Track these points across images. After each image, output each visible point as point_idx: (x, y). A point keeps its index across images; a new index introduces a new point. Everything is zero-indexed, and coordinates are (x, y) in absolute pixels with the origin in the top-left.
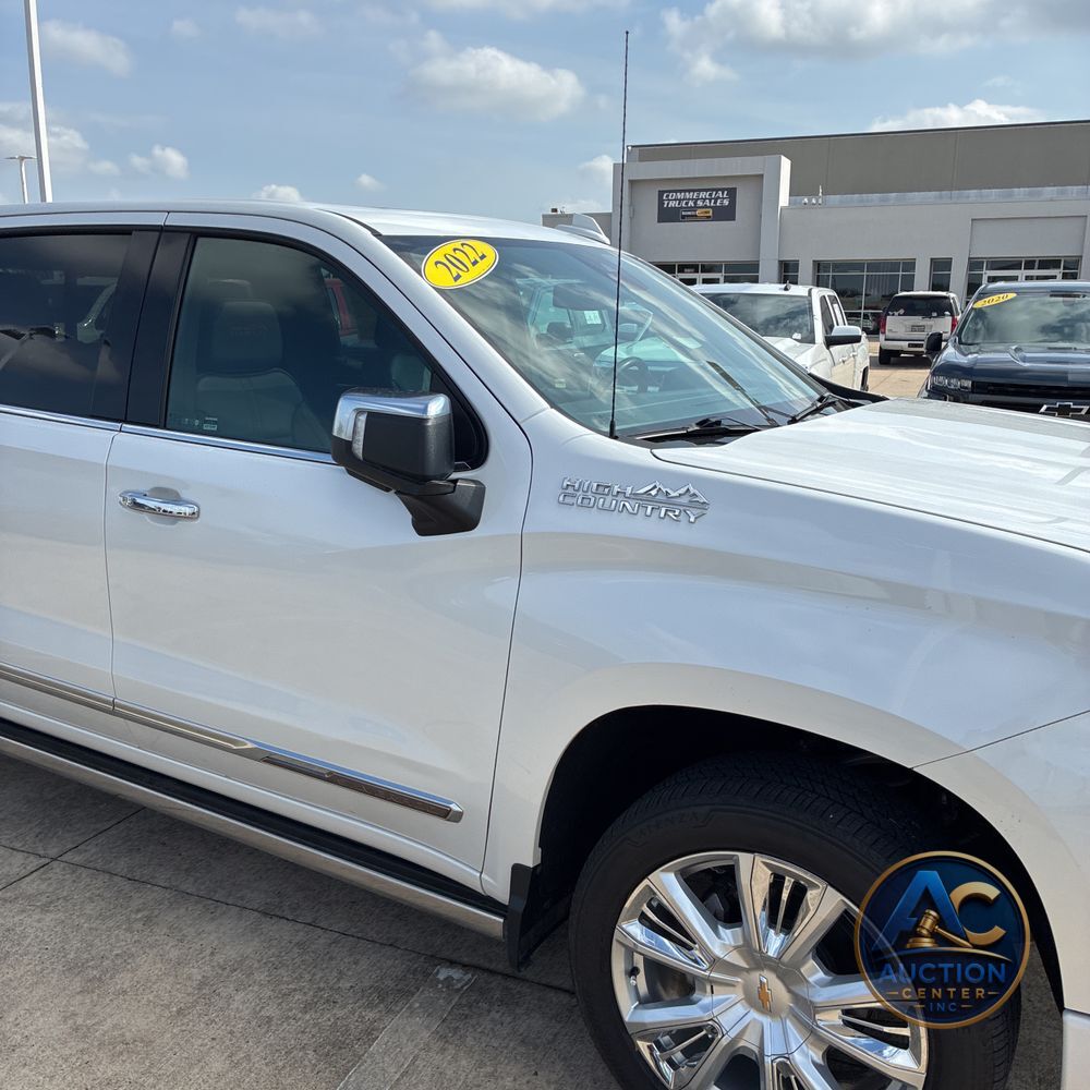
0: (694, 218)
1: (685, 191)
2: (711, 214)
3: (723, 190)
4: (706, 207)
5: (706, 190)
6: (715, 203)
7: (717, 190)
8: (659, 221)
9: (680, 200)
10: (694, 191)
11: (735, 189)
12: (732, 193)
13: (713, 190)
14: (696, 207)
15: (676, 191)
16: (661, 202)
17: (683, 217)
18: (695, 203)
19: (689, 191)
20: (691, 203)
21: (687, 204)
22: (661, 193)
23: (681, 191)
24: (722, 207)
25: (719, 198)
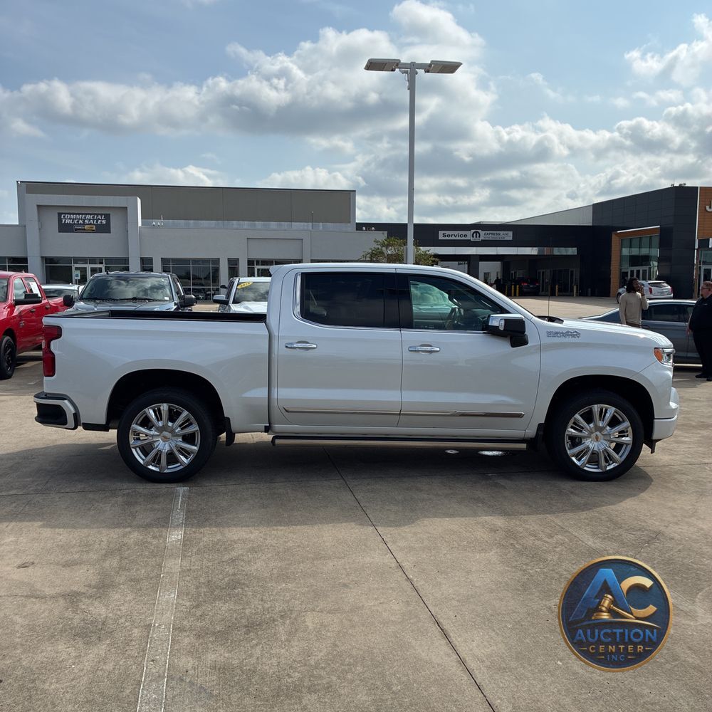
0: (84, 231)
1: (76, 214)
2: (94, 229)
3: (101, 215)
4: (91, 224)
5: (91, 214)
6: (97, 222)
7: (98, 215)
8: (59, 232)
9: (73, 219)
10: (82, 214)
11: (109, 215)
12: (107, 217)
13: (95, 214)
14: (84, 224)
15: (70, 214)
16: (60, 220)
17: (76, 230)
18: (84, 221)
19: (79, 214)
20: (81, 222)
21: (78, 222)
22: (60, 215)
23: (73, 214)
24: (102, 225)
25: (99, 219)
